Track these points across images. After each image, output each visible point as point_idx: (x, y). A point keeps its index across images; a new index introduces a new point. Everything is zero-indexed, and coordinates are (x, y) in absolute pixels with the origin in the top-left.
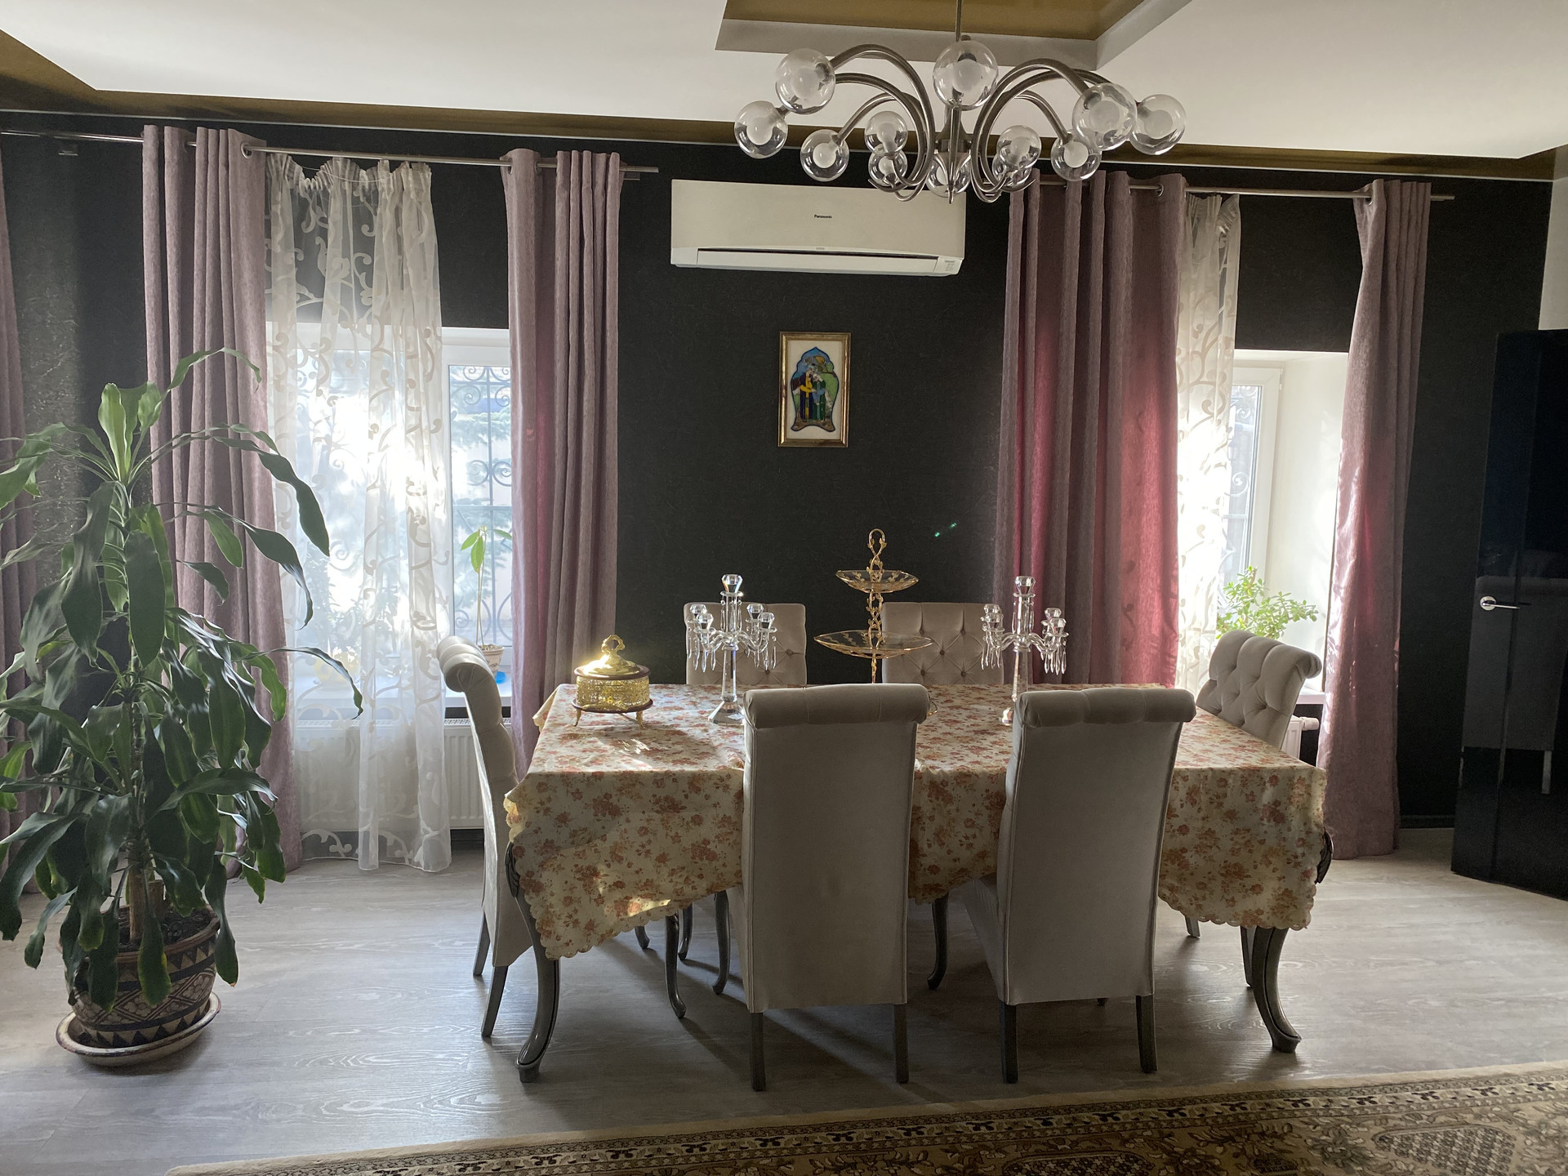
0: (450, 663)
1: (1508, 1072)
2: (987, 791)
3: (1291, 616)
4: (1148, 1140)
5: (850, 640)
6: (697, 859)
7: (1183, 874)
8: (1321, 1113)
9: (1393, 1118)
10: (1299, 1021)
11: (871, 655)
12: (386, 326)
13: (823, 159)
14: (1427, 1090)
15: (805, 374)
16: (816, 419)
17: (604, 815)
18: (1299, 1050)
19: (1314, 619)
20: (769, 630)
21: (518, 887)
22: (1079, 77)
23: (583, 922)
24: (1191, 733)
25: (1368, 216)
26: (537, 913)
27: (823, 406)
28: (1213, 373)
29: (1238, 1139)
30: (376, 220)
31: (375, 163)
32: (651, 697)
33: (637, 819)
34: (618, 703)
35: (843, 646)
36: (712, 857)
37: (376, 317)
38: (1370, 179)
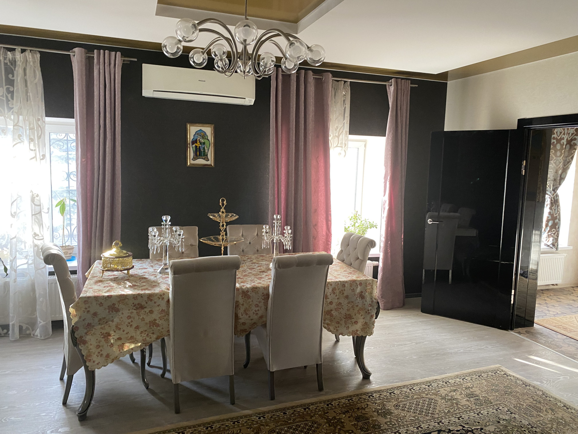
0: (46, 253)
1: (436, 378)
2: (263, 293)
3: (369, 227)
4: (320, 415)
5: (214, 239)
6: (152, 327)
7: (331, 319)
8: (378, 399)
9: (400, 398)
10: (371, 368)
11: (221, 245)
12: (20, 116)
13: (198, 60)
14: (411, 387)
15: (197, 139)
16: (201, 156)
17: (112, 312)
18: (371, 378)
19: (376, 228)
20: (181, 237)
21: (76, 343)
22: (287, 36)
23: (105, 354)
24: (334, 269)
25: (391, 90)
26: (84, 353)
27: (204, 151)
28: (342, 143)
29: (350, 411)
30: (15, 73)
31: (14, 49)
32: (133, 264)
33: (126, 313)
34: (119, 267)
35: (211, 242)
36: (158, 325)
37: (15, 112)
38: (392, 78)
